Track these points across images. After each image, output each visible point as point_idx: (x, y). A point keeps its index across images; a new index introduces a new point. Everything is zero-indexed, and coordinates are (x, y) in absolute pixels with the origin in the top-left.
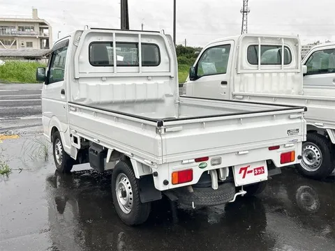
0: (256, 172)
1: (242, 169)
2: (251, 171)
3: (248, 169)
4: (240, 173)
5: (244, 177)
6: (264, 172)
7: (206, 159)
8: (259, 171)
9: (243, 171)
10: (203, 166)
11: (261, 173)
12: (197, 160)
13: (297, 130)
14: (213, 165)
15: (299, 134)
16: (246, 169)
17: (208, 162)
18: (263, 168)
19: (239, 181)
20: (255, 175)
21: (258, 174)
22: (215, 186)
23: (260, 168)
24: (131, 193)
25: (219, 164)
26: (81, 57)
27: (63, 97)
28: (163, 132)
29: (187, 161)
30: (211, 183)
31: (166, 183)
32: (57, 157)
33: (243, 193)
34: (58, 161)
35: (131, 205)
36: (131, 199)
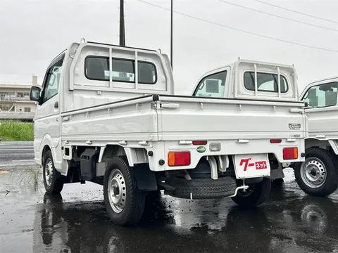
0: (258, 166)
1: (242, 161)
2: (252, 165)
3: (250, 162)
4: (241, 164)
5: (245, 170)
6: (266, 167)
7: (204, 142)
8: (261, 166)
9: (244, 163)
10: (202, 150)
11: (263, 168)
12: (195, 143)
13: (299, 125)
14: (212, 151)
15: (302, 129)
16: (247, 161)
17: (207, 147)
18: (265, 162)
19: (240, 173)
20: (257, 168)
21: (260, 168)
22: (215, 175)
23: (262, 163)
24: (124, 189)
25: (218, 150)
26: (77, 69)
27: (56, 110)
28: (159, 107)
29: (184, 142)
30: (210, 174)
31: (162, 163)
32: (47, 178)
33: (245, 187)
34: (47, 182)
35: (123, 203)
36: (124, 195)
